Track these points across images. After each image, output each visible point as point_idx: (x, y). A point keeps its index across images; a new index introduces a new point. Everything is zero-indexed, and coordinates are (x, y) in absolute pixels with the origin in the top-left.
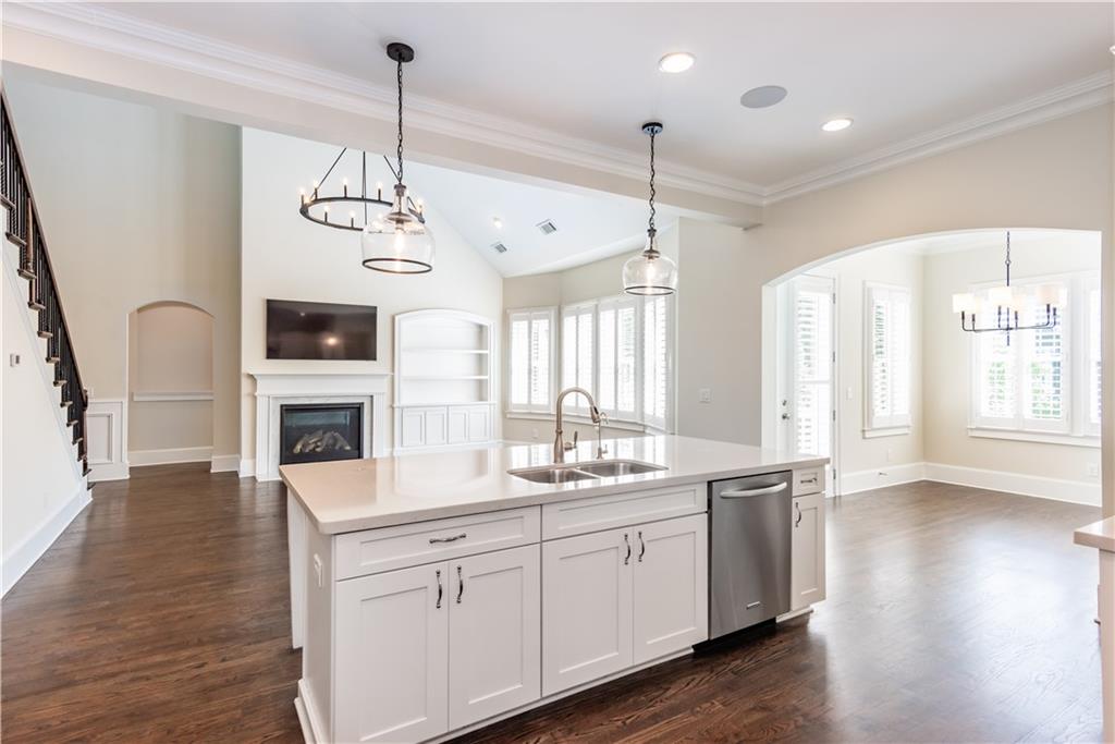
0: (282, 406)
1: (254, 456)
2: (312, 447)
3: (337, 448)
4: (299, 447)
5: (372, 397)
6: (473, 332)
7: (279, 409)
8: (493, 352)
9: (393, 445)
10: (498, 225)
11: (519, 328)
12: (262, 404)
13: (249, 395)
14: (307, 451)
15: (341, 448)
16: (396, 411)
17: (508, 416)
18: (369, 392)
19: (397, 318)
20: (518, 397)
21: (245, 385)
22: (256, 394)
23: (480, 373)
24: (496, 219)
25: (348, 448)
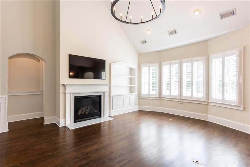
0: (75, 97)
1: (65, 117)
2: (84, 112)
3: (92, 112)
4: (80, 112)
5: (104, 92)
6: (128, 70)
7: (74, 98)
8: (136, 77)
9: (110, 110)
10: (149, 32)
11: (145, 69)
12: (68, 96)
13: (63, 93)
14: (83, 114)
15: (94, 111)
16: (111, 97)
17: (140, 98)
18: (103, 90)
19: (111, 64)
20: (145, 92)
21: (61, 89)
22: (66, 92)
23: (131, 84)
24: (149, 30)
25: (96, 111)
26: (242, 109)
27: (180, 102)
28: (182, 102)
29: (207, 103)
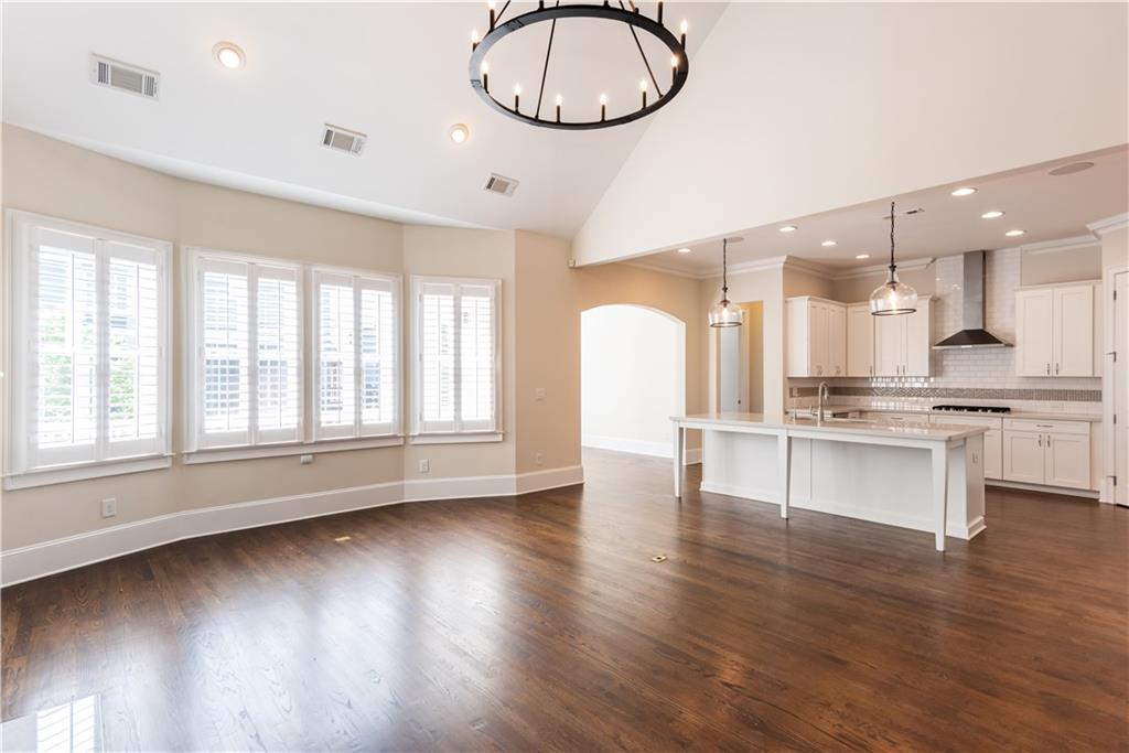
26: (500, 438)
27: (303, 458)
28: (313, 454)
29: (401, 442)
